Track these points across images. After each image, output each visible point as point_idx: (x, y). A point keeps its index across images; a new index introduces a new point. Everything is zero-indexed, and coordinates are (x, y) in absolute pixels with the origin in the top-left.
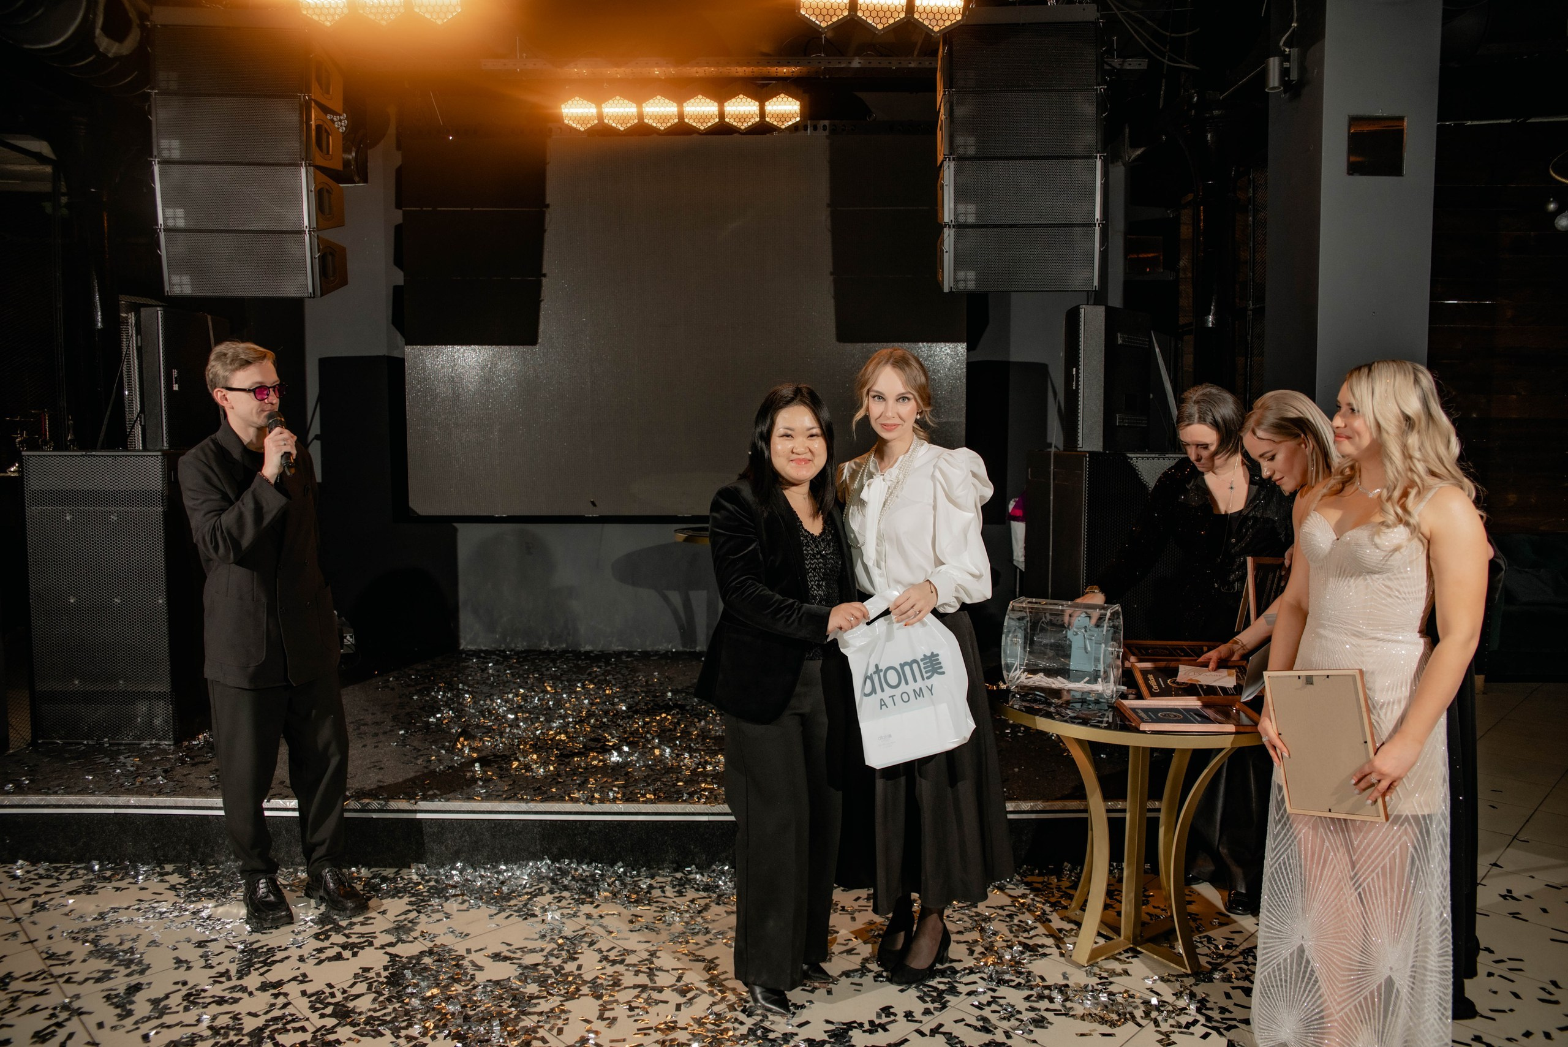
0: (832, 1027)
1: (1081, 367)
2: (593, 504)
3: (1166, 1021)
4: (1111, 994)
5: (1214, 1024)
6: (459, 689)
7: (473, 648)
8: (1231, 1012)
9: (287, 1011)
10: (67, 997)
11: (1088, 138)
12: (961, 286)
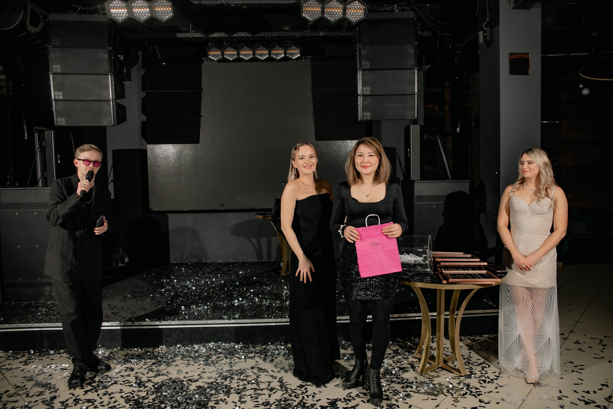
0: (329, 401)
1: (411, 148)
2: (222, 205)
3: (455, 393)
4: (433, 384)
5: (473, 394)
6: (171, 278)
7: (175, 262)
8: (479, 389)
9: (115, 404)
10: (26, 402)
11: (412, 62)
12: (365, 118)
